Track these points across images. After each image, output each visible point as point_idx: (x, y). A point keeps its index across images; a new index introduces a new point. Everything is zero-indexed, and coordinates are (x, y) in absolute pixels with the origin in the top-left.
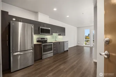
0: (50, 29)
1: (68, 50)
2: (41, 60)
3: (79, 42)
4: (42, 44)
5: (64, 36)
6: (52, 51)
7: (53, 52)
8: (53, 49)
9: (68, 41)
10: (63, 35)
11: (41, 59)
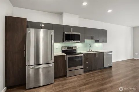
0: (79, 34)
1: (111, 67)
2: (66, 78)
3: (137, 54)
4: (66, 55)
5: (105, 44)
6: (82, 67)
7: (84, 68)
8: (84, 63)
9: (111, 52)
10: (102, 42)
11: (66, 76)
